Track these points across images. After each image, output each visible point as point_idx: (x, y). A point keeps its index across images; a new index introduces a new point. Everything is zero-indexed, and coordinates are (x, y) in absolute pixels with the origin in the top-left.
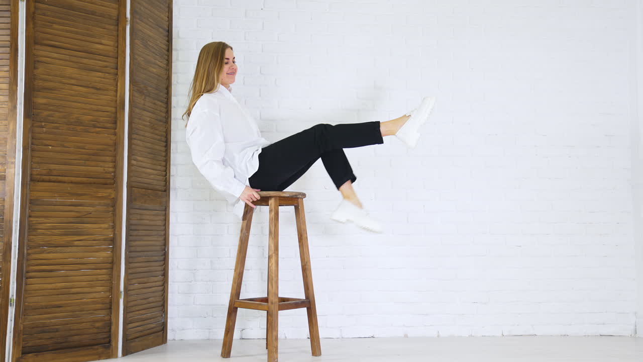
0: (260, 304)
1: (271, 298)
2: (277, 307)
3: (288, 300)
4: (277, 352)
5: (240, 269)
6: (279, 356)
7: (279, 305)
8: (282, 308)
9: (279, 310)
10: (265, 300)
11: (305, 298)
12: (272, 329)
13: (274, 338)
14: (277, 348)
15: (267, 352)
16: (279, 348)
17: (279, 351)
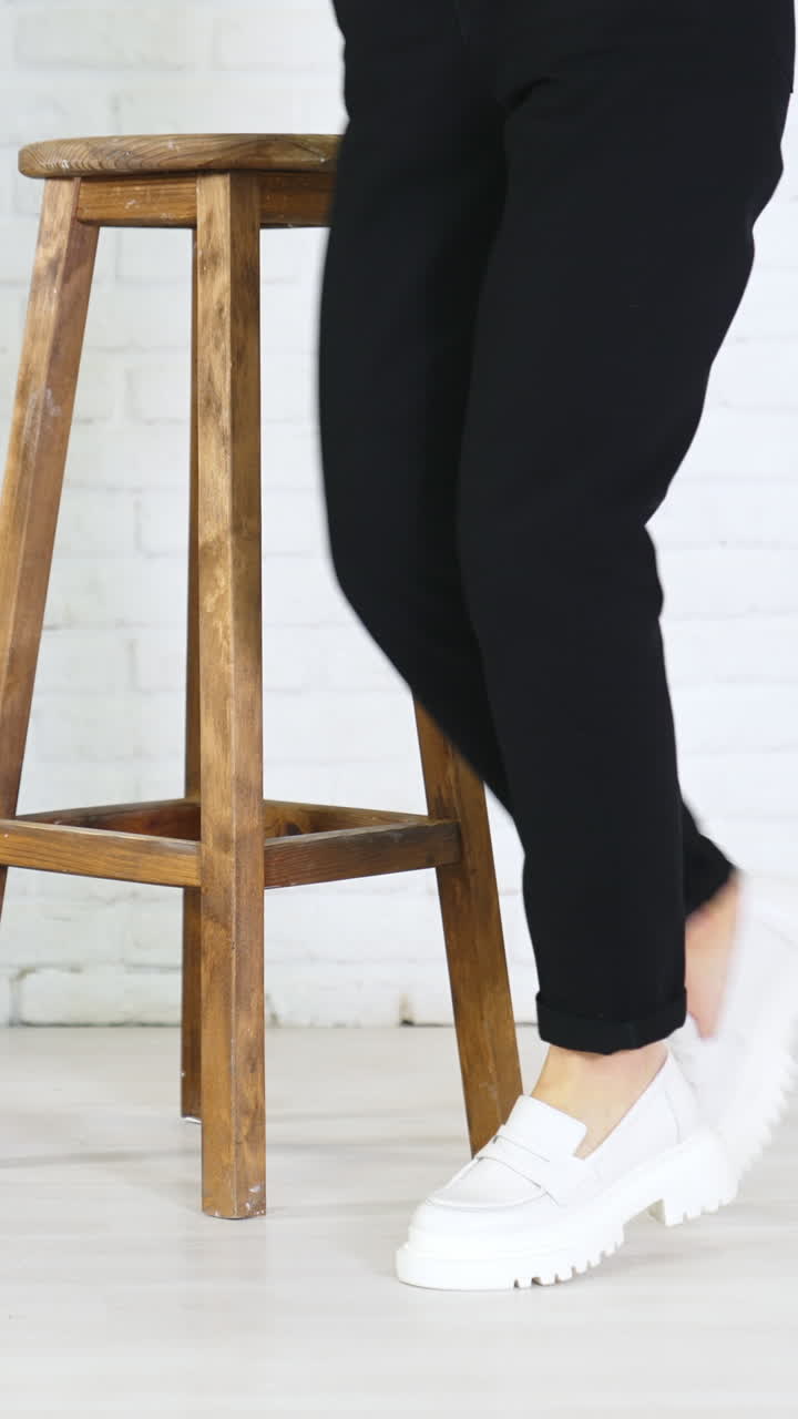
0: (148, 848)
1: (219, 810)
2: (255, 868)
3: (321, 818)
4: (256, 1137)
5: (17, 635)
6: (274, 1162)
7: (268, 853)
8: (286, 869)
9: (270, 882)
10: (181, 820)
11: (425, 812)
12: (227, 1004)
13: (238, 1056)
14: (257, 1115)
15: (195, 1139)
16: (269, 1112)
17: (272, 1130)
